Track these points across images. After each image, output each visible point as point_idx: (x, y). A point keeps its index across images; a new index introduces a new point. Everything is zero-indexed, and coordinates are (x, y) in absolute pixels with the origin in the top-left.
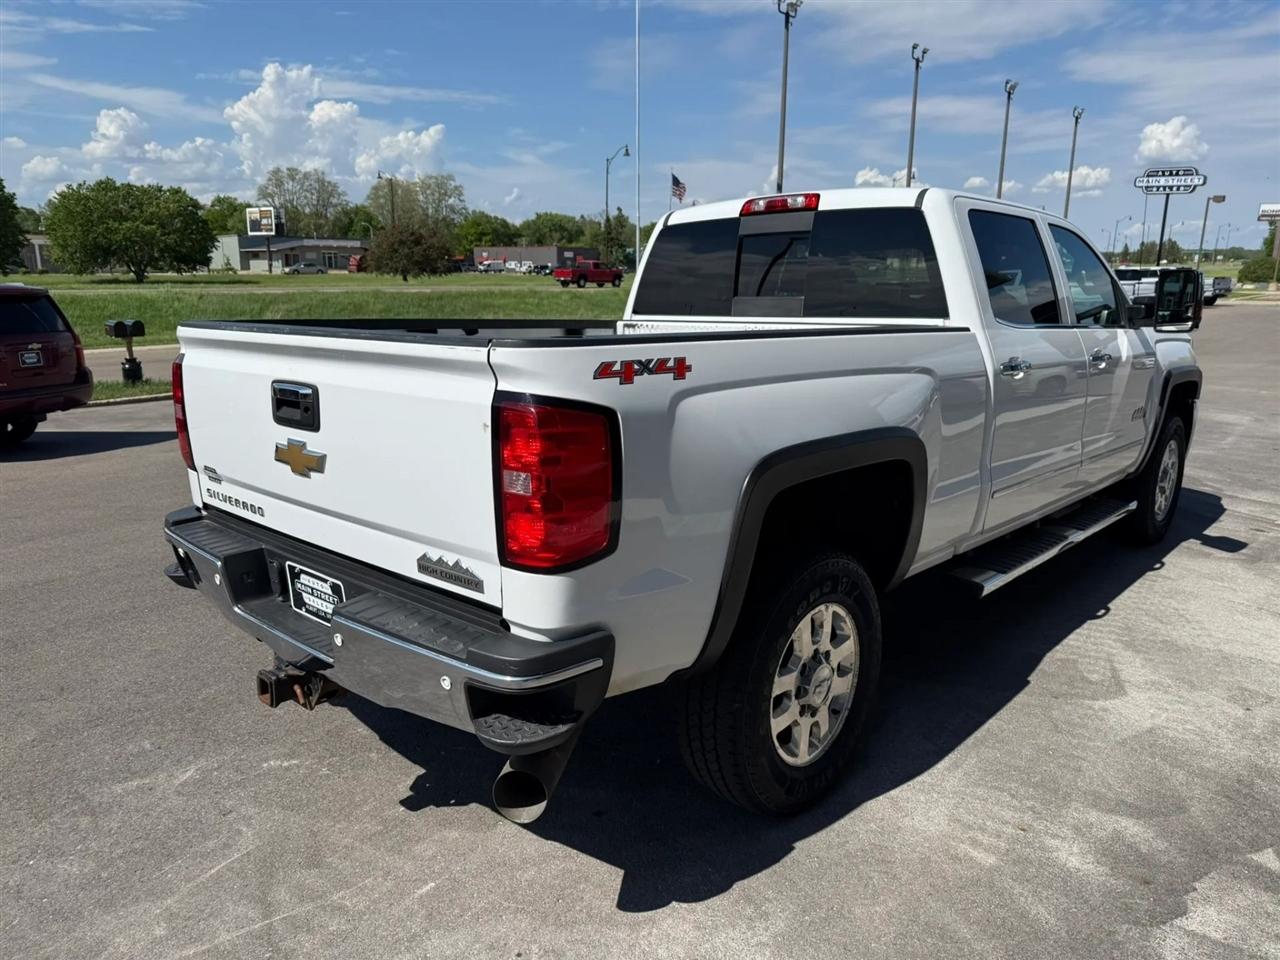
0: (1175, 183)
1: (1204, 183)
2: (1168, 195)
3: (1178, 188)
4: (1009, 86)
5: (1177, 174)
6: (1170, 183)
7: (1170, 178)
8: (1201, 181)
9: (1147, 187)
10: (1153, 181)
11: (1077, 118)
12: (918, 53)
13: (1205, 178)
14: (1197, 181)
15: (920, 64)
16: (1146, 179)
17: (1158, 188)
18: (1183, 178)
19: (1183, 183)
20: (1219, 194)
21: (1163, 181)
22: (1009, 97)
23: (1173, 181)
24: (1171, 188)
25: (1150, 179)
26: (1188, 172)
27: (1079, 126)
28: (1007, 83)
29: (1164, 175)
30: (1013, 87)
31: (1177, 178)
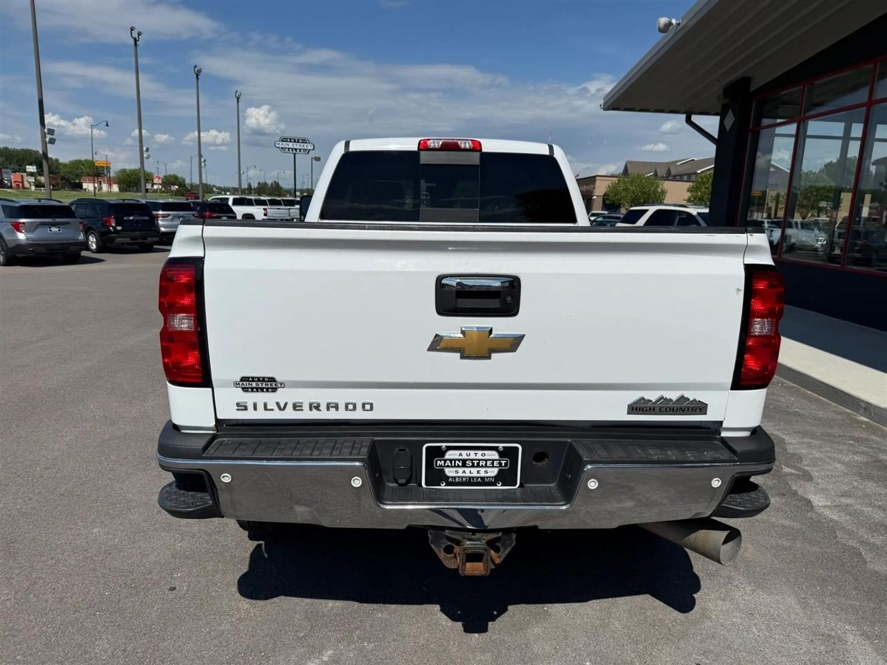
0: (298, 147)
1: (314, 149)
2: (295, 154)
3: (300, 150)
4: (196, 69)
5: (298, 142)
6: (295, 147)
7: (295, 144)
8: (312, 148)
9: (282, 148)
10: (285, 145)
11: (238, 99)
12: (135, 34)
13: (314, 146)
14: (310, 147)
15: (138, 43)
16: (281, 143)
17: (289, 149)
18: (302, 144)
19: (302, 147)
20: (317, 156)
21: (291, 145)
22: (197, 78)
23: (297, 146)
24: (296, 150)
25: (284, 143)
26: (304, 141)
27: (240, 103)
28: (195, 67)
29: (291, 141)
30: (200, 71)
31: (298, 144)
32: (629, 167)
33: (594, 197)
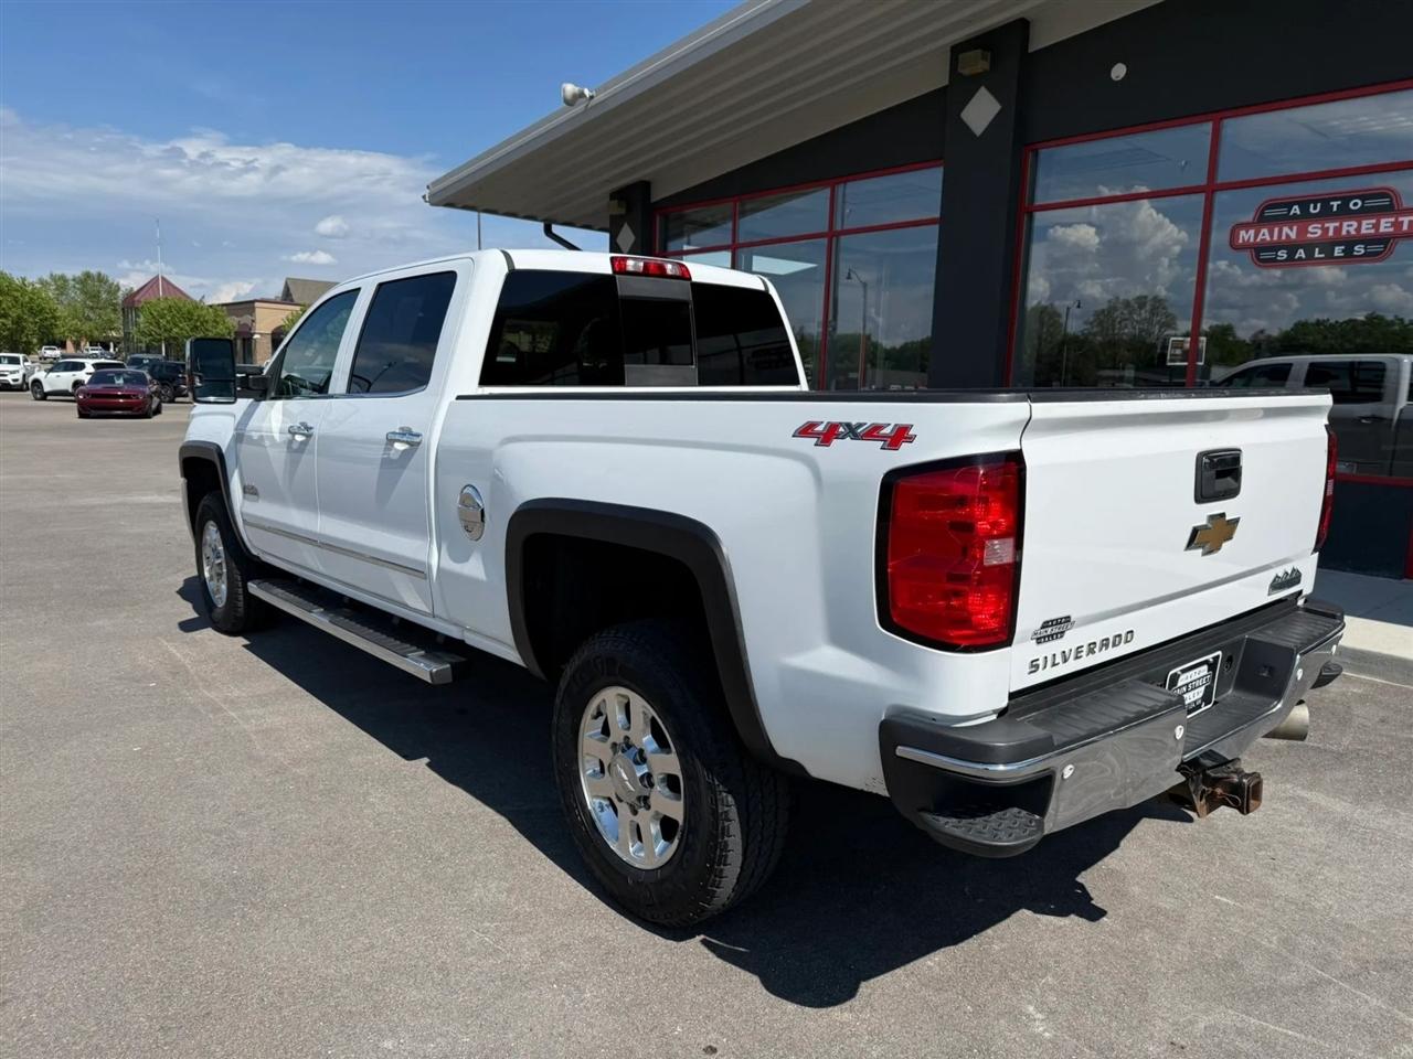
32: (291, 287)
33: (256, 336)
